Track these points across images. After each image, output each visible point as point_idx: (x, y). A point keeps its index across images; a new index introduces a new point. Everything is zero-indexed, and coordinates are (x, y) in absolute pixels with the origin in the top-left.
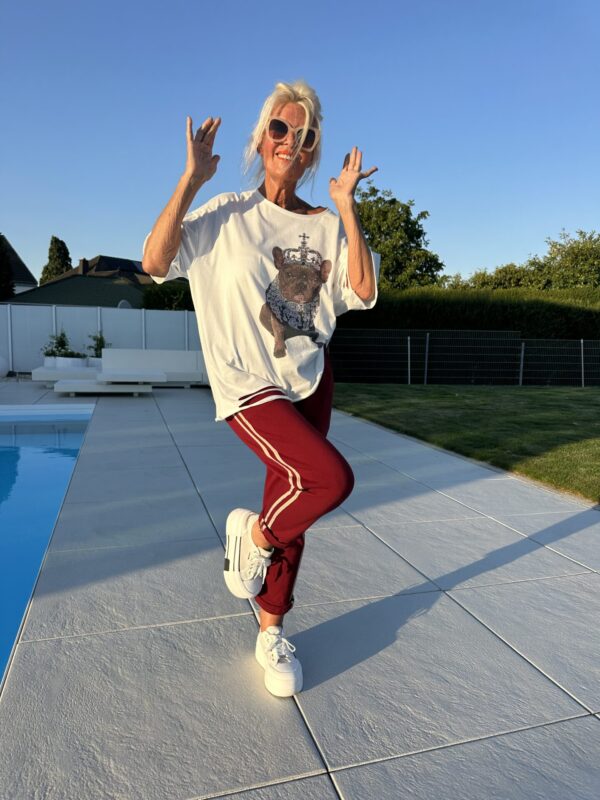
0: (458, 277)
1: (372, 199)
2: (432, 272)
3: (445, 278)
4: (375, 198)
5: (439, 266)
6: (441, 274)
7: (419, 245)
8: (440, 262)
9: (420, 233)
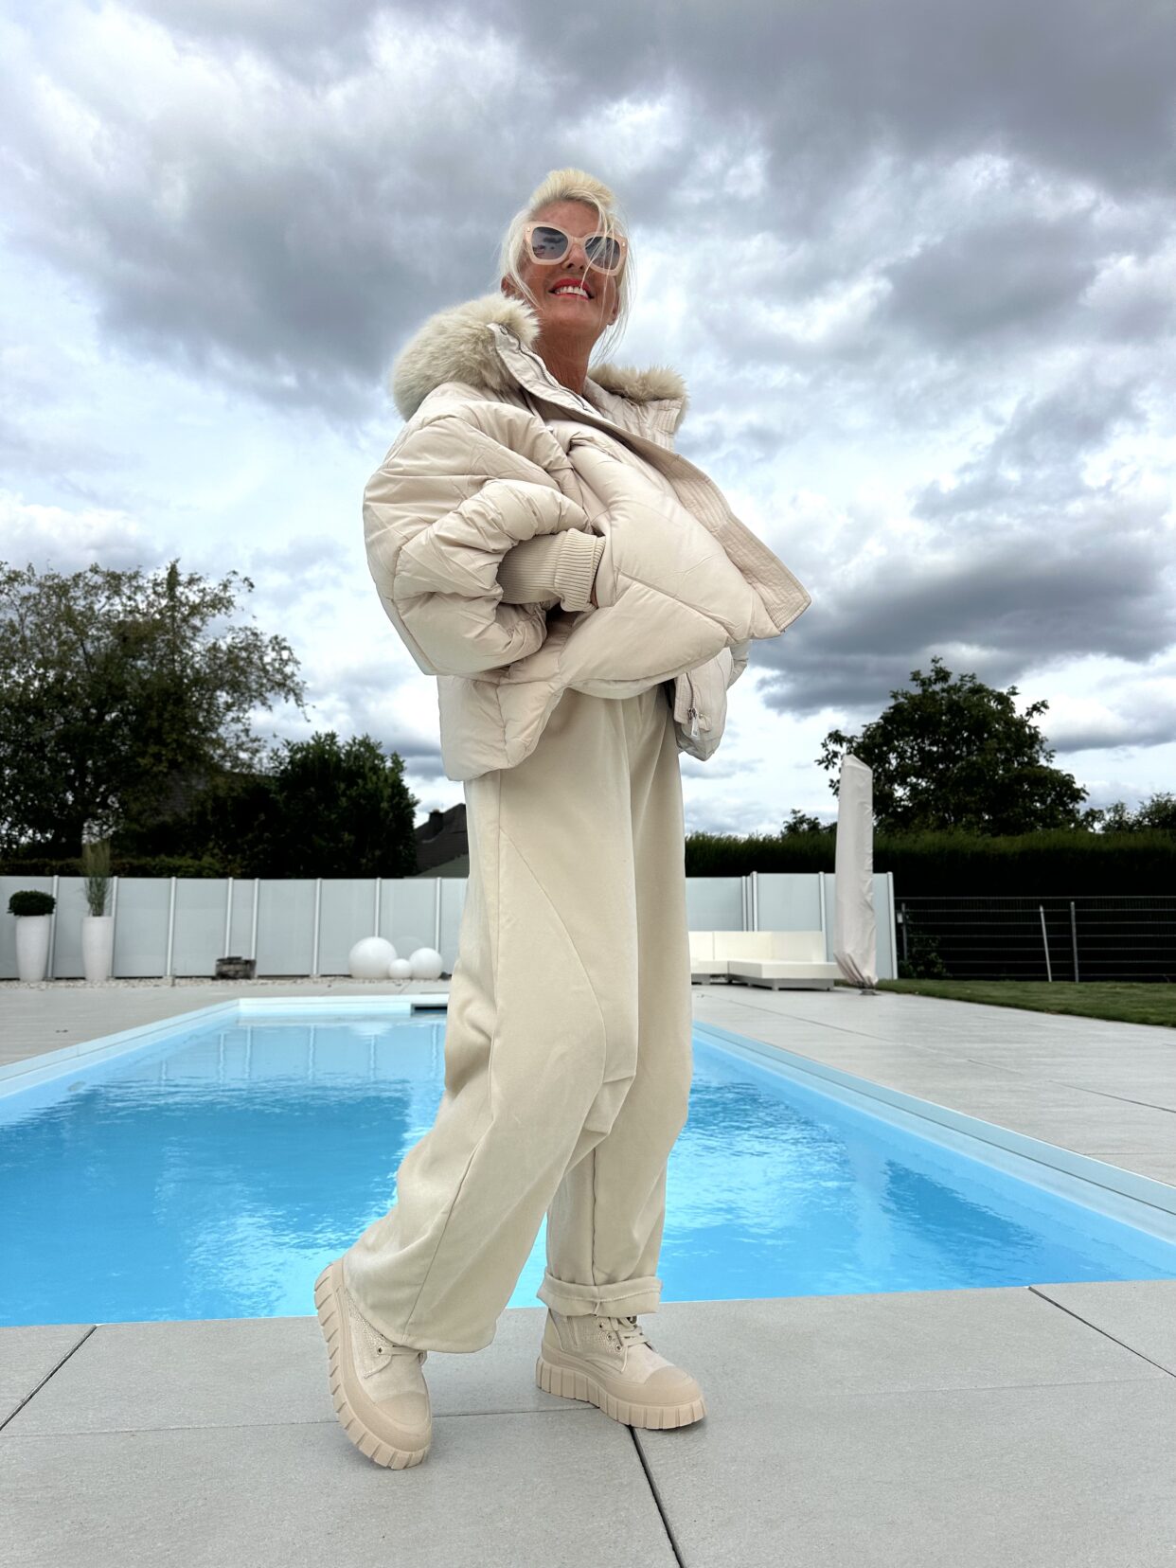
0: (1118, 809)
1: (937, 687)
2: (1065, 805)
3: (1093, 815)
4: (945, 686)
5: (1077, 795)
6: (1082, 808)
7: (1033, 761)
8: (1078, 785)
9: (1034, 738)
